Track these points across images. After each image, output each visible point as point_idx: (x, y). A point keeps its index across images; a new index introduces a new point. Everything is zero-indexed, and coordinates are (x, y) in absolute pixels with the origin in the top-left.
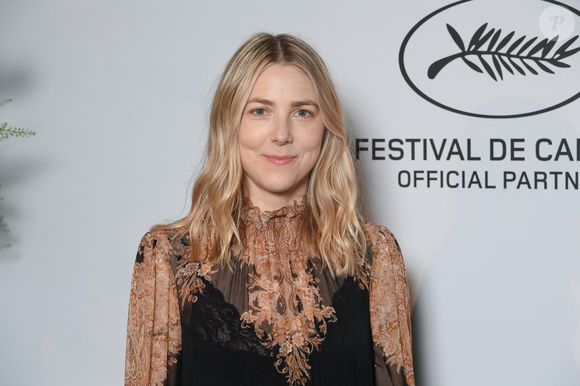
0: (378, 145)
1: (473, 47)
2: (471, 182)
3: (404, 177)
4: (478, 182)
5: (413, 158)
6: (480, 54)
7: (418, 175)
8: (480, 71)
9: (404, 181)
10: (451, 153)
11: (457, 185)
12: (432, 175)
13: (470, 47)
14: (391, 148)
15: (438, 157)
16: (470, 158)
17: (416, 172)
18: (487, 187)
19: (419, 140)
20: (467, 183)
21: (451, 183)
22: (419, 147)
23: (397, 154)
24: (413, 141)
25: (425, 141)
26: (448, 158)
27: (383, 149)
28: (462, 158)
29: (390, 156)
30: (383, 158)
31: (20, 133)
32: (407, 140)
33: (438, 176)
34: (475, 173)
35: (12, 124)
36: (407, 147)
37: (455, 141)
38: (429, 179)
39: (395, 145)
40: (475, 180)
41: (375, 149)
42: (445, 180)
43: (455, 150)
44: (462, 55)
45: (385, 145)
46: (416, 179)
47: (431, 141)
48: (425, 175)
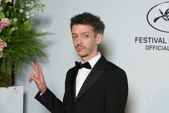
0: (141, 39)
1: (165, 15)
2: (164, 49)
3: (147, 47)
4: (166, 49)
5: (150, 42)
6: (167, 16)
7: (151, 47)
8: (167, 21)
9: (147, 48)
10: (159, 41)
11: (160, 49)
12: (154, 47)
13: (165, 14)
14: (144, 40)
15: (156, 42)
16: (164, 43)
17: (150, 46)
18: (168, 50)
19: (151, 38)
20: (163, 49)
21: (159, 49)
22: (151, 39)
23: (146, 41)
24: (150, 38)
25: (153, 38)
26: (158, 43)
27: (142, 40)
28: (162, 43)
29: (144, 42)
30: (142, 42)
31: (52, 34)
32: (148, 38)
33: (156, 47)
34: (165, 47)
35: (50, 32)
36: (148, 40)
37: (160, 38)
38: (153, 48)
39: (145, 39)
40: (165, 48)
41: (140, 40)
42: (158, 48)
43: (160, 40)
44: (162, 17)
45: (143, 39)
46: (150, 48)
47: (154, 38)
48: (152, 47)
